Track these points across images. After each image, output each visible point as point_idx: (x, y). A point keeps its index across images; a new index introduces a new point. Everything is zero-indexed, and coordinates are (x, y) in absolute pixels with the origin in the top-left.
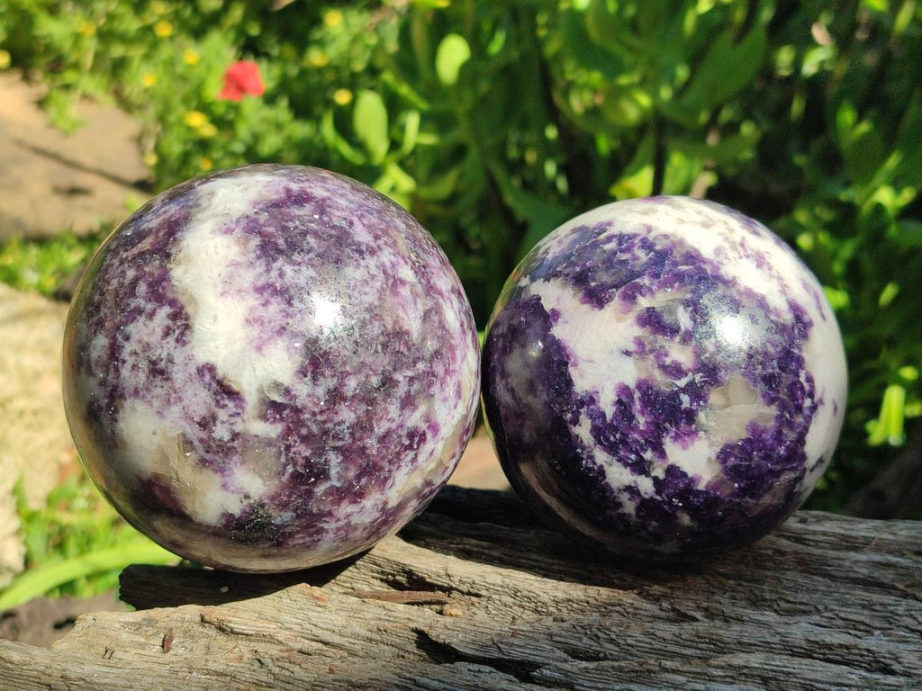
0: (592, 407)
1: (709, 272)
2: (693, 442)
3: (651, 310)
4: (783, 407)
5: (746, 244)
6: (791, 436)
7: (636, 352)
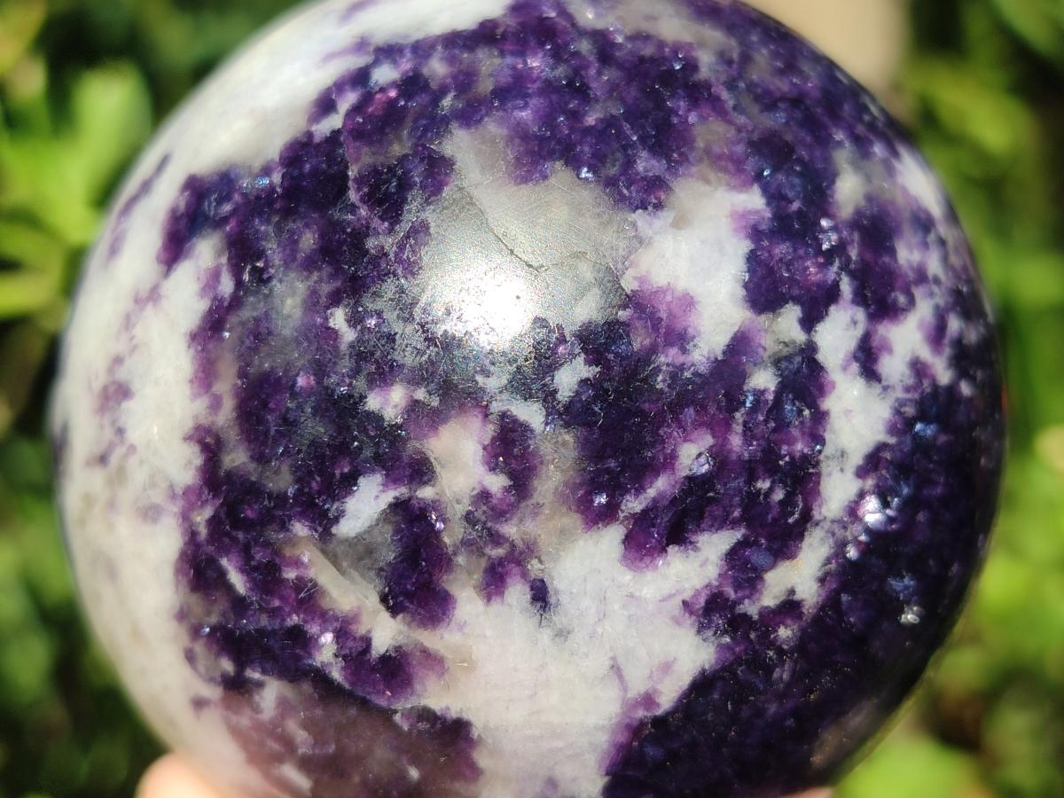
0: (731, 593)
1: (208, 512)
2: (661, 291)
3: (394, 602)
4: (435, 124)
5: (98, 450)
6: (490, 66)
7: (524, 575)
